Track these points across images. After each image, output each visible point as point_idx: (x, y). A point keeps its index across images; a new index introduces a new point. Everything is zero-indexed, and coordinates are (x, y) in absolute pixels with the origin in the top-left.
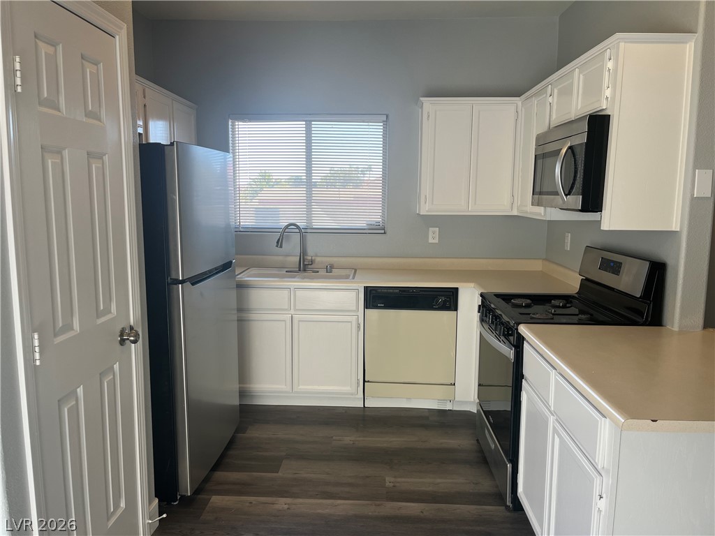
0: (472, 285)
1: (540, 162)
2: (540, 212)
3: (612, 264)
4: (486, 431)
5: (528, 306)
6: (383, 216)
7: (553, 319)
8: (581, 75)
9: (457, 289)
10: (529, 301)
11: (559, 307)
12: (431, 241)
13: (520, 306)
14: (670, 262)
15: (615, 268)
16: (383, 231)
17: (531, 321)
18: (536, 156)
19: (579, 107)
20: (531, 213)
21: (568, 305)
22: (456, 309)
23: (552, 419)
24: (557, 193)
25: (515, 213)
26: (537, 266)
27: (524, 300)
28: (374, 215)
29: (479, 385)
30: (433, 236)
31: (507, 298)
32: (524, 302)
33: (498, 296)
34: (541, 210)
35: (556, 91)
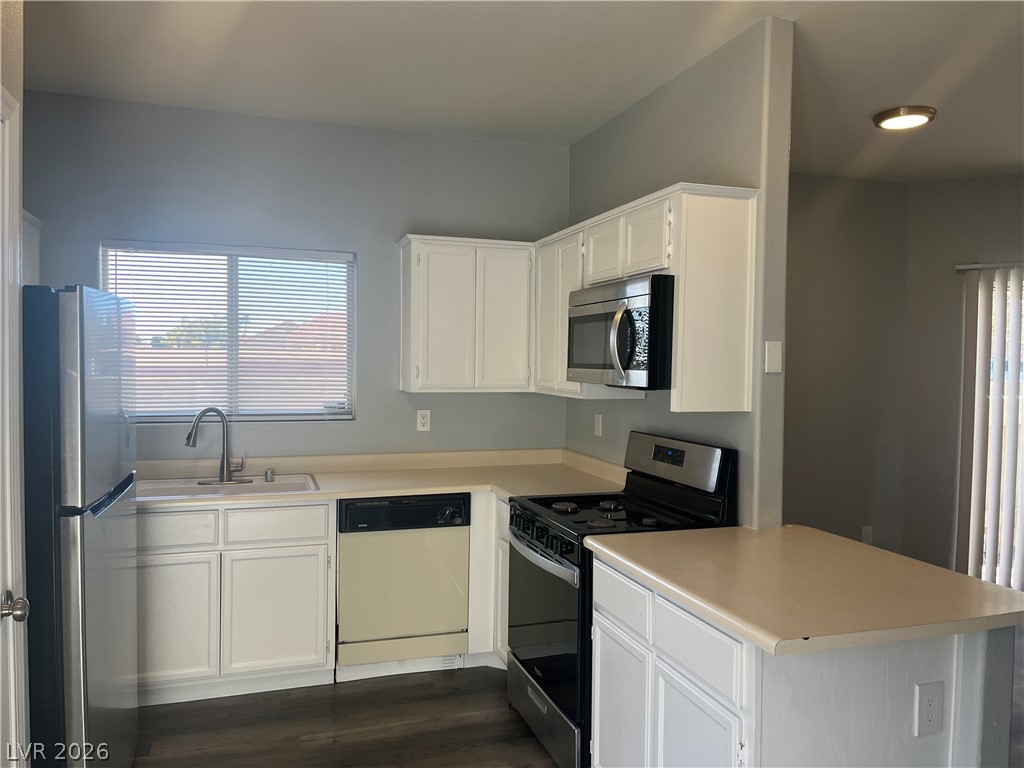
0: (488, 487)
1: (576, 326)
2: (575, 390)
3: (670, 453)
4: (529, 689)
5: (574, 512)
6: (349, 395)
7: (615, 526)
8: (630, 227)
9: (468, 495)
10: (574, 505)
11: (609, 510)
12: (420, 428)
13: (565, 513)
14: (742, 448)
15: (676, 457)
16: (350, 417)
17: (594, 532)
18: (570, 319)
19: (629, 264)
20: (559, 390)
21: (620, 507)
22: (467, 522)
23: (651, 659)
24: (612, 367)
25: (532, 389)
26: (556, 457)
27: (567, 504)
28: (334, 391)
29: (509, 627)
30: (423, 422)
31: (546, 502)
32: (571, 506)
33: (534, 500)
34: (576, 386)
35: (591, 240)
